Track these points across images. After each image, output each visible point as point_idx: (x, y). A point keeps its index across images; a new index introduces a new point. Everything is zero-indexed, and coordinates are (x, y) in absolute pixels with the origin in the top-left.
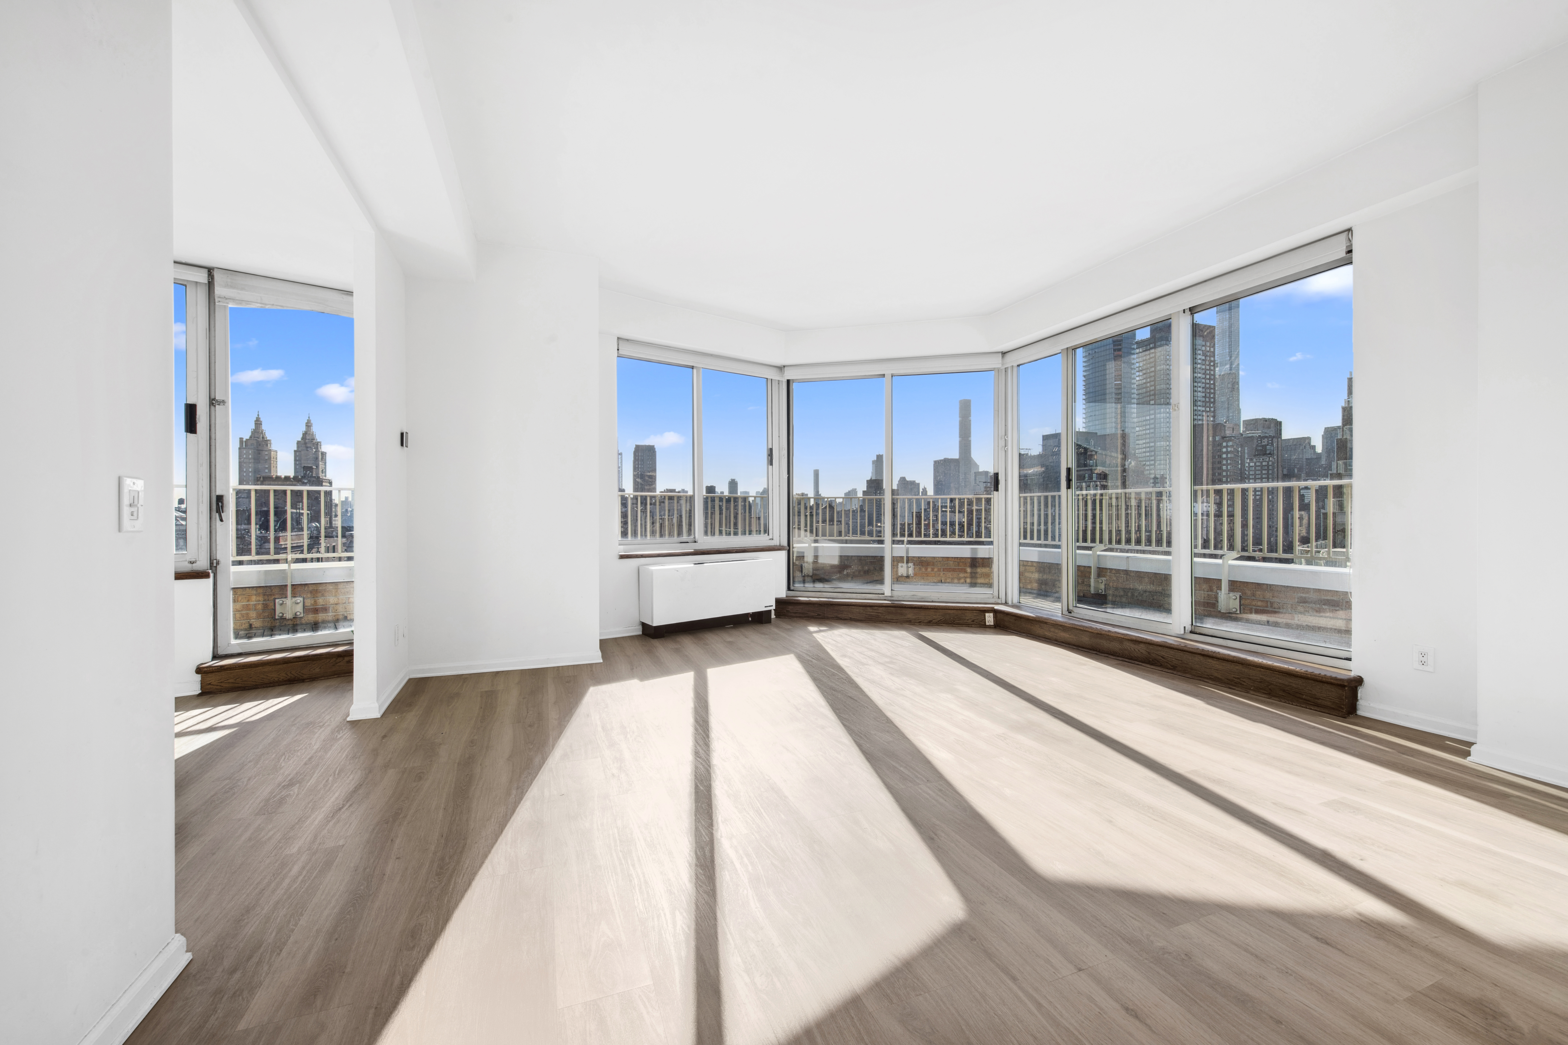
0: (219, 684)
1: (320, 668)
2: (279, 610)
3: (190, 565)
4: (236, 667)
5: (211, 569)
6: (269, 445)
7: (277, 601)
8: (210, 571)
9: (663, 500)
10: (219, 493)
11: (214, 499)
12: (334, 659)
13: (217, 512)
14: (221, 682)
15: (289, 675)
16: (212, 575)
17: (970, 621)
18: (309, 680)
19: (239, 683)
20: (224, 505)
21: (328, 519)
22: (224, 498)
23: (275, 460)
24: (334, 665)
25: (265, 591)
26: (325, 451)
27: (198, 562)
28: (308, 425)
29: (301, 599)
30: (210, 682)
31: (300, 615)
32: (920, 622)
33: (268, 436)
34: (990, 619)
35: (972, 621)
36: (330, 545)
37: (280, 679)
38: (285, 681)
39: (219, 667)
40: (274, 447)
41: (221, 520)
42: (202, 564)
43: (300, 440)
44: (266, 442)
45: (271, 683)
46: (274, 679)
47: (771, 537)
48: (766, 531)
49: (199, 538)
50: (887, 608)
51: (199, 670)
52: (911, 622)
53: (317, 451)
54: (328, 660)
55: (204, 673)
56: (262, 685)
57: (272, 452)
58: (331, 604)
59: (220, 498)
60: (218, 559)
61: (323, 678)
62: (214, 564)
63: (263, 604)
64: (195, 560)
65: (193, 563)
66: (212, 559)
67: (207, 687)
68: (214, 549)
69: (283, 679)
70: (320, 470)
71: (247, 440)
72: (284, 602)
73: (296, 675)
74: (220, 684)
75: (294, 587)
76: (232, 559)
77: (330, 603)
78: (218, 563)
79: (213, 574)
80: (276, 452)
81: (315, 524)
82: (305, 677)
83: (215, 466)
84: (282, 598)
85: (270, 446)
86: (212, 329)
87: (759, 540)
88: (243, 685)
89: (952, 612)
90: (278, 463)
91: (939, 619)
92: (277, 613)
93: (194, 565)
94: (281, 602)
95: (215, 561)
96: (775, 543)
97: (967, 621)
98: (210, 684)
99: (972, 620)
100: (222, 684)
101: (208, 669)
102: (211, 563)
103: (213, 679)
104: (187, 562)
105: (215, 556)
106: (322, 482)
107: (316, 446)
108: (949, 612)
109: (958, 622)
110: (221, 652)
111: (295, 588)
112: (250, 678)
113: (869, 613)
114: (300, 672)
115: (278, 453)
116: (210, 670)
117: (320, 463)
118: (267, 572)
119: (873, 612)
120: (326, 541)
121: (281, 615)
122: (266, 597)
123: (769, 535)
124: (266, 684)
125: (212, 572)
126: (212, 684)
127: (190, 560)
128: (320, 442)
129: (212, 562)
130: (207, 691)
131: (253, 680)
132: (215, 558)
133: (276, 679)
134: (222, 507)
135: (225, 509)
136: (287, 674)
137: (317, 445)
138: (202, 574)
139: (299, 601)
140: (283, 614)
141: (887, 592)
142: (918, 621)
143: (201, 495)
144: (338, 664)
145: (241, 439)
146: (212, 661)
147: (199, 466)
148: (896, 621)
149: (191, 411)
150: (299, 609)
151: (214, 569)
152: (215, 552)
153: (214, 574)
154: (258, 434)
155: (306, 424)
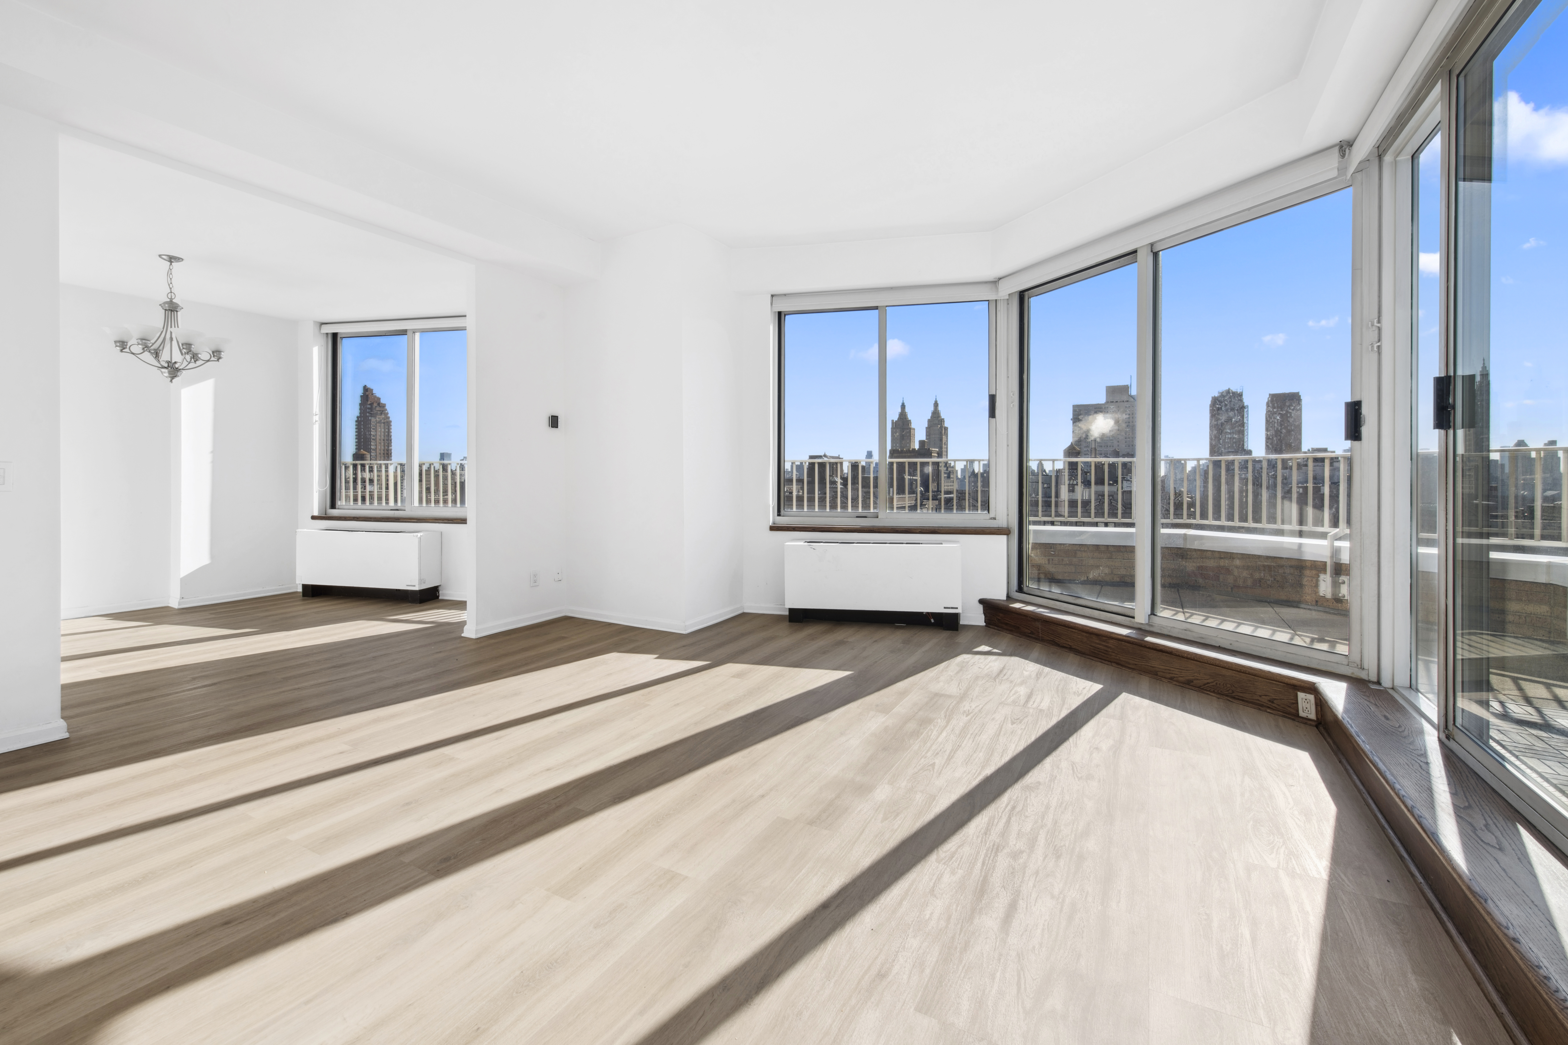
9: (1305, 463)
17: (1264, 700)
23: (911, 436)
26: (947, 426)
28: (936, 405)
32: (1171, 679)
33: (909, 417)
34: (1308, 706)
35: (1270, 701)
40: (913, 426)
43: (930, 418)
44: (909, 422)
47: (992, 515)
48: (986, 506)
50: (1120, 642)
52: (1157, 675)
53: (941, 427)
57: (912, 430)
70: (944, 442)
71: (896, 421)
80: (914, 429)
85: (910, 425)
87: (977, 518)
89: (1229, 673)
90: (915, 439)
91: (1206, 681)
96: (1001, 522)
97: (1259, 698)
99: (1269, 698)
106: (931, 453)
107: (940, 422)
108: (1224, 672)
109: (1239, 694)
113: (1094, 645)
115: (915, 431)
117: (943, 437)
119: (1100, 644)
123: (989, 512)
128: (943, 419)
137: (942, 421)
141: (1141, 616)
142: (1168, 676)
145: (893, 421)
148: (1133, 667)
154: (903, 416)
155: (934, 404)
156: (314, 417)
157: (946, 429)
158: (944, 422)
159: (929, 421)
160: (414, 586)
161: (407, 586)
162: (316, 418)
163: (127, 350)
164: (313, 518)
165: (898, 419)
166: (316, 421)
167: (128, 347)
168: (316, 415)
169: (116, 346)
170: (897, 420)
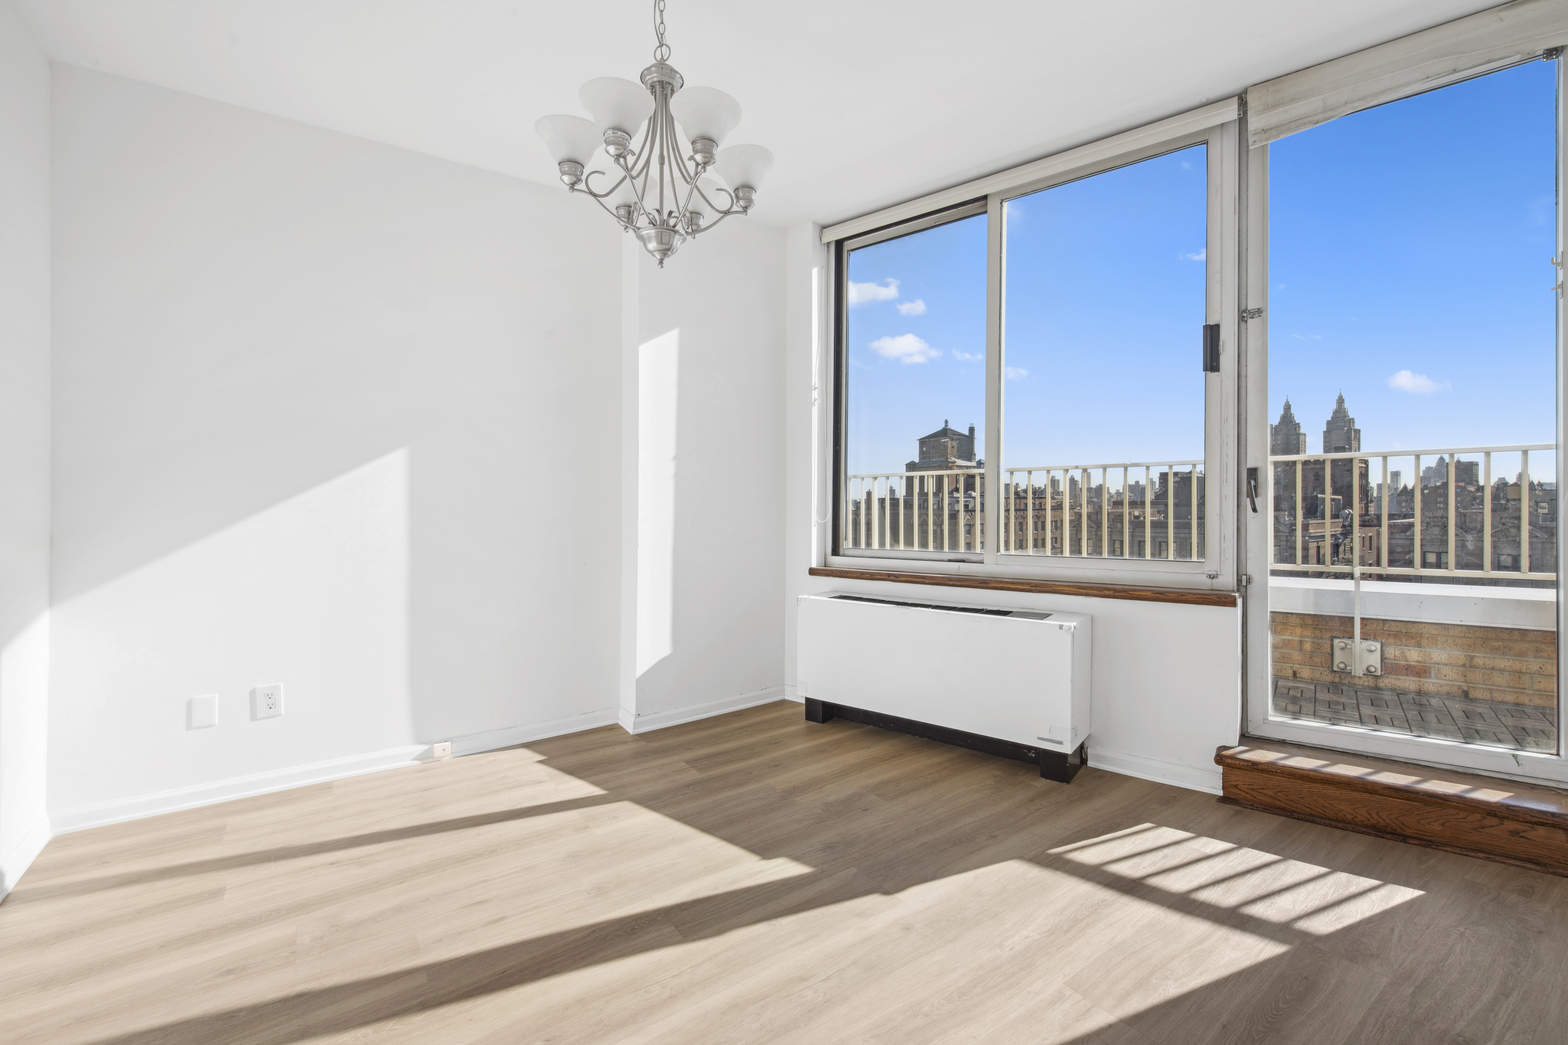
0: (1249, 791)
1: (1443, 825)
2: (1339, 657)
3: (1209, 581)
4: (1276, 772)
5: (1238, 591)
6: (1297, 428)
7: (1336, 641)
8: (1237, 595)
10: (1251, 464)
11: (1244, 475)
12: (1478, 816)
13: (1248, 496)
14: (1253, 790)
15: (1376, 817)
16: (1239, 601)
18: (1416, 842)
19: (1282, 801)
20: (1259, 485)
21: (1363, 505)
22: (1259, 473)
23: (1303, 443)
24: (1475, 829)
25: (1316, 623)
26: (1358, 428)
27: (1220, 577)
28: (1341, 401)
29: (1378, 645)
30: (1236, 783)
31: (1375, 671)
33: (1297, 420)
36: (1366, 535)
37: (1356, 819)
38: (1366, 826)
39: (1250, 764)
40: (1302, 430)
41: (1255, 510)
42: (1227, 580)
43: (1330, 419)
44: (1296, 426)
45: (1337, 820)
46: (1345, 815)
49: (1222, 538)
51: (1220, 759)
53: (1350, 430)
54: (1462, 814)
55: (1227, 766)
56: (1321, 818)
57: (1300, 436)
58: (1435, 663)
59: (1253, 473)
60: (1248, 573)
61: (1449, 849)
62: (1243, 582)
63: (1313, 643)
64: (1215, 573)
65: (1214, 578)
66: (1240, 573)
67: (1232, 790)
68: (1243, 557)
69: (1362, 821)
72: (1348, 647)
73: (1389, 822)
74: (1252, 792)
75: (1365, 622)
76: (1270, 567)
77: (1433, 661)
78: (1249, 581)
79: (1241, 599)
80: (1305, 435)
81: (1348, 511)
82: (1409, 832)
83: (1246, 420)
84: (1344, 637)
85: (1299, 429)
86: (1244, 196)
88: (1289, 807)
90: (1307, 446)
92: (1336, 662)
93: (1215, 580)
94: (1343, 645)
95: (1244, 578)
98: (1236, 786)
100: (1255, 794)
101: (1234, 762)
102: (1239, 581)
103: (1241, 779)
104: (1204, 576)
105: (1244, 568)
107: (1348, 424)
110: (1254, 730)
111: (1366, 625)
112: (1302, 798)
114: (1396, 819)
116: (1235, 764)
117: (1353, 442)
118: (1318, 592)
120: (1361, 530)
121: (1342, 666)
122: (1318, 633)
124: (1329, 819)
125: (1241, 596)
126: (1238, 787)
127: (1209, 573)
128: (1353, 419)
129: (1239, 578)
130: (1232, 796)
131: (1307, 805)
132: (1244, 572)
133: (1349, 817)
134: (1256, 487)
135: (1260, 490)
136: (1369, 814)
137: (1350, 422)
138: (1225, 598)
139: (1373, 648)
140: (1346, 666)
143: (1225, 469)
144: (1486, 830)
145: (1271, 425)
146: (1240, 745)
147: (1223, 423)
149: (1212, 333)
150: (1374, 660)
151: (1243, 589)
152: (1244, 562)
153: (1243, 598)
154: (1287, 419)
155: (1337, 400)
156: (813, 391)
157: (1358, 432)
158: (1354, 422)
159: (1328, 423)
160: (1060, 743)
161: (1040, 739)
162: (815, 394)
163: (582, 186)
164: (813, 572)
165: (1279, 423)
166: (815, 400)
167: (584, 177)
168: (815, 389)
169: (563, 173)
170: (1277, 424)
